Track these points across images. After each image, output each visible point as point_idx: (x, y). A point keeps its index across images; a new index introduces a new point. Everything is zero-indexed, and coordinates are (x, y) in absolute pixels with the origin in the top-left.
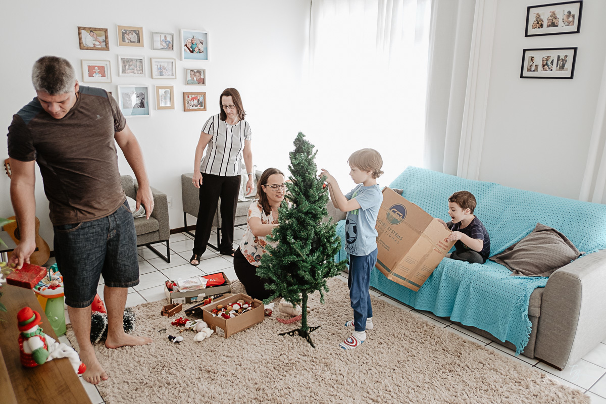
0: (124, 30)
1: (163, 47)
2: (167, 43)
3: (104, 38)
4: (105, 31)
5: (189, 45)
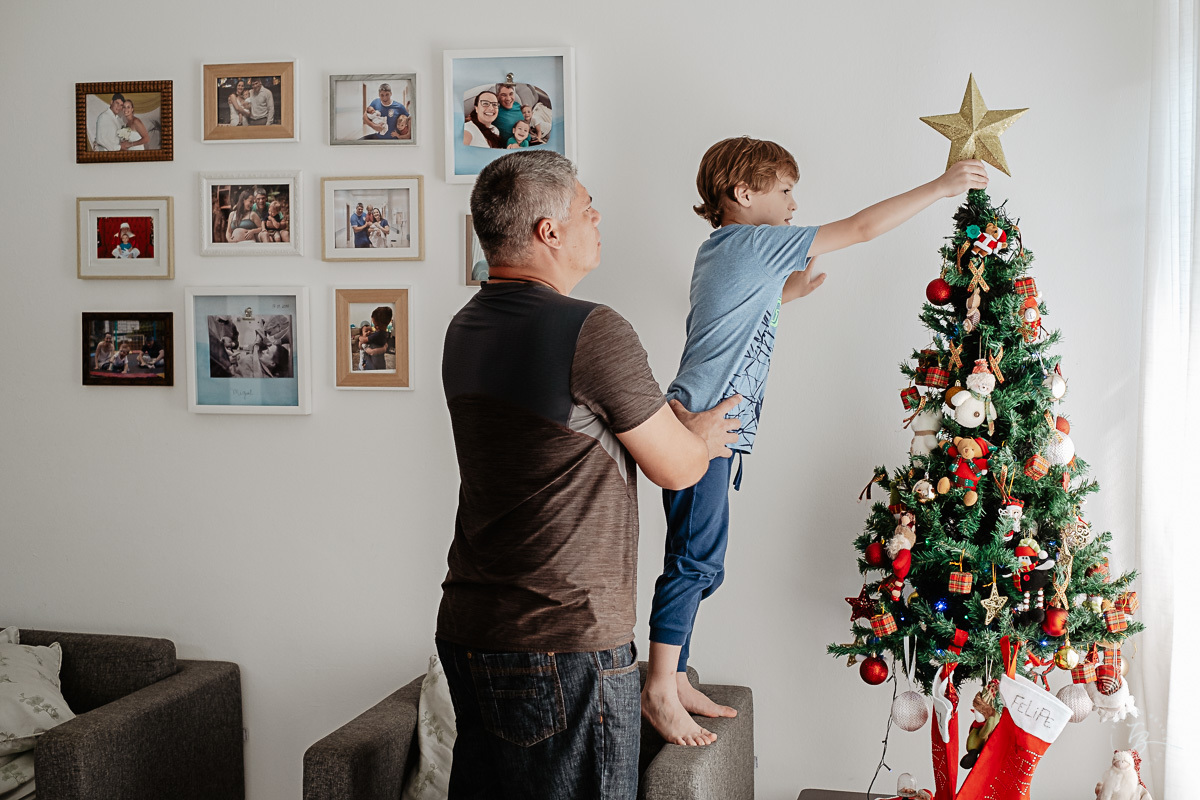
0: (228, 81)
1: (373, 132)
2: (391, 113)
4: (164, 91)
5: (489, 115)
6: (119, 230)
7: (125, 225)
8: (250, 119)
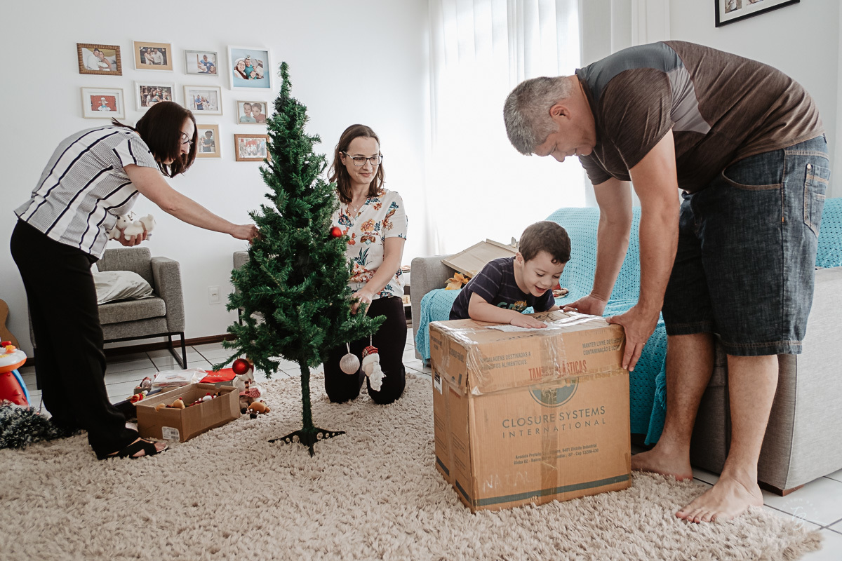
0: (144, 48)
1: (201, 71)
2: (208, 65)
3: (114, 58)
4: (116, 49)
5: (242, 69)
6: (101, 101)
7: (103, 99)
8: (154, 63)
